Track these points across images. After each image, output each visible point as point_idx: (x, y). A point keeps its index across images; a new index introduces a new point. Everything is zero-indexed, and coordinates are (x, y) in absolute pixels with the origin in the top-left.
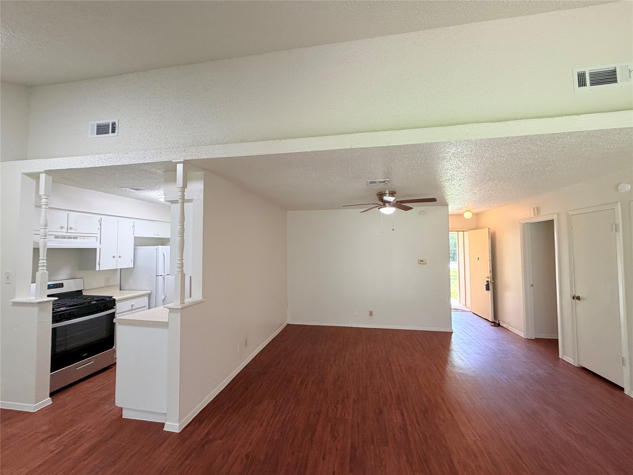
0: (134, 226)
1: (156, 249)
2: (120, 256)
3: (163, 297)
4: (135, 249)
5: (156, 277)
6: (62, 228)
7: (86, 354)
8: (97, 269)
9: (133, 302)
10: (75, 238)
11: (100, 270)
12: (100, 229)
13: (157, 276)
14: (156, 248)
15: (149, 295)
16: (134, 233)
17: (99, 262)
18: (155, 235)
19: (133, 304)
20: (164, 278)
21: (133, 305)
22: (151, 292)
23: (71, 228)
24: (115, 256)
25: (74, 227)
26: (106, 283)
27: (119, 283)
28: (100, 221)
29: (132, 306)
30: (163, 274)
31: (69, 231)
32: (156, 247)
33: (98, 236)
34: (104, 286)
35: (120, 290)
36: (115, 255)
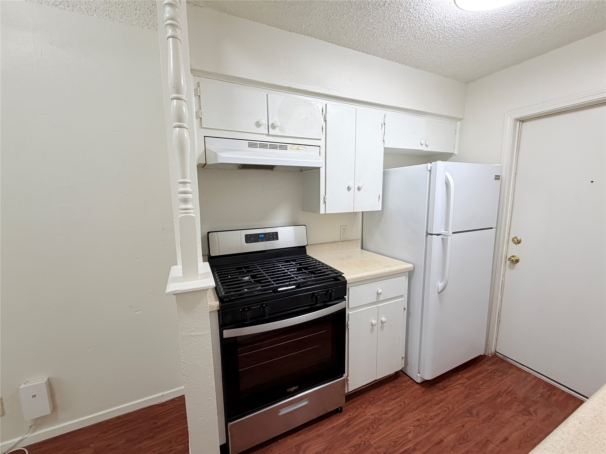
0: (384, 124)
1: (430, 171)
2: (360, 187)
3: (441, 285)
4: (384, 173)
5: (427, 236)
6: (258, 124)
7: (294, 388)
8: (322, 212)
9: (379, 287)
10: (283, 147)
11: (326, 213)
12: (325, 129)
13: (428, 234)
14: (429, 169)
15: (410, 274)
16: (384, 141)
17: (325, 198)
18: (422, 145)
19: (380, 291)
20: (444, 242)
21: (380, 294)
22: (414, 268)
23: (274, 127)
24: (350, 187)
25: (278, 123)
26: (341, 234)
27: (360, 238)
28: (324, 112)
29: (378, 294)
30: (443, 231)
31: (272, 132)
32: (429, 165)
33: (322, 143)
34: (339, 240)
35: (362, 249)
36: (351, 185)
